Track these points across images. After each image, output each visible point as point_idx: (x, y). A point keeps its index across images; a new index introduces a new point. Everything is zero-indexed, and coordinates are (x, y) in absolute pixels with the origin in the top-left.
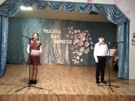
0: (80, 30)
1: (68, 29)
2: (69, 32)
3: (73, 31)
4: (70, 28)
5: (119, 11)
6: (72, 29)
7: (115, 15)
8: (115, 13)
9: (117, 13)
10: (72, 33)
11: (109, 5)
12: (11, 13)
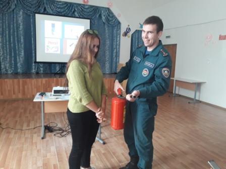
5: (112, 13)
7: (109, 18)
8: (109, 15)
9: (111, 15)
11: (103, 8)
12: (6, 10)
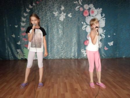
0: (92, 4)
1: (75, 2)
2: (77, 8)
3: (82, 6)
4: (77, 2)
6: (80, 3)
10: (81, 9)
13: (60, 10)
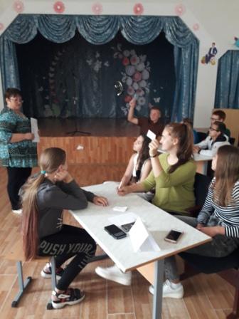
0: (134, 51)
1: (113, 48)
2: (115, 55)
3: (122, 53)
5: (184, 25)
6: (119, 49)
8: (177, 29)
9: (181, 28)
10: (120, 56)
13: (95, 57)
